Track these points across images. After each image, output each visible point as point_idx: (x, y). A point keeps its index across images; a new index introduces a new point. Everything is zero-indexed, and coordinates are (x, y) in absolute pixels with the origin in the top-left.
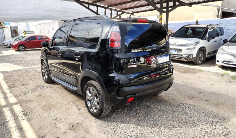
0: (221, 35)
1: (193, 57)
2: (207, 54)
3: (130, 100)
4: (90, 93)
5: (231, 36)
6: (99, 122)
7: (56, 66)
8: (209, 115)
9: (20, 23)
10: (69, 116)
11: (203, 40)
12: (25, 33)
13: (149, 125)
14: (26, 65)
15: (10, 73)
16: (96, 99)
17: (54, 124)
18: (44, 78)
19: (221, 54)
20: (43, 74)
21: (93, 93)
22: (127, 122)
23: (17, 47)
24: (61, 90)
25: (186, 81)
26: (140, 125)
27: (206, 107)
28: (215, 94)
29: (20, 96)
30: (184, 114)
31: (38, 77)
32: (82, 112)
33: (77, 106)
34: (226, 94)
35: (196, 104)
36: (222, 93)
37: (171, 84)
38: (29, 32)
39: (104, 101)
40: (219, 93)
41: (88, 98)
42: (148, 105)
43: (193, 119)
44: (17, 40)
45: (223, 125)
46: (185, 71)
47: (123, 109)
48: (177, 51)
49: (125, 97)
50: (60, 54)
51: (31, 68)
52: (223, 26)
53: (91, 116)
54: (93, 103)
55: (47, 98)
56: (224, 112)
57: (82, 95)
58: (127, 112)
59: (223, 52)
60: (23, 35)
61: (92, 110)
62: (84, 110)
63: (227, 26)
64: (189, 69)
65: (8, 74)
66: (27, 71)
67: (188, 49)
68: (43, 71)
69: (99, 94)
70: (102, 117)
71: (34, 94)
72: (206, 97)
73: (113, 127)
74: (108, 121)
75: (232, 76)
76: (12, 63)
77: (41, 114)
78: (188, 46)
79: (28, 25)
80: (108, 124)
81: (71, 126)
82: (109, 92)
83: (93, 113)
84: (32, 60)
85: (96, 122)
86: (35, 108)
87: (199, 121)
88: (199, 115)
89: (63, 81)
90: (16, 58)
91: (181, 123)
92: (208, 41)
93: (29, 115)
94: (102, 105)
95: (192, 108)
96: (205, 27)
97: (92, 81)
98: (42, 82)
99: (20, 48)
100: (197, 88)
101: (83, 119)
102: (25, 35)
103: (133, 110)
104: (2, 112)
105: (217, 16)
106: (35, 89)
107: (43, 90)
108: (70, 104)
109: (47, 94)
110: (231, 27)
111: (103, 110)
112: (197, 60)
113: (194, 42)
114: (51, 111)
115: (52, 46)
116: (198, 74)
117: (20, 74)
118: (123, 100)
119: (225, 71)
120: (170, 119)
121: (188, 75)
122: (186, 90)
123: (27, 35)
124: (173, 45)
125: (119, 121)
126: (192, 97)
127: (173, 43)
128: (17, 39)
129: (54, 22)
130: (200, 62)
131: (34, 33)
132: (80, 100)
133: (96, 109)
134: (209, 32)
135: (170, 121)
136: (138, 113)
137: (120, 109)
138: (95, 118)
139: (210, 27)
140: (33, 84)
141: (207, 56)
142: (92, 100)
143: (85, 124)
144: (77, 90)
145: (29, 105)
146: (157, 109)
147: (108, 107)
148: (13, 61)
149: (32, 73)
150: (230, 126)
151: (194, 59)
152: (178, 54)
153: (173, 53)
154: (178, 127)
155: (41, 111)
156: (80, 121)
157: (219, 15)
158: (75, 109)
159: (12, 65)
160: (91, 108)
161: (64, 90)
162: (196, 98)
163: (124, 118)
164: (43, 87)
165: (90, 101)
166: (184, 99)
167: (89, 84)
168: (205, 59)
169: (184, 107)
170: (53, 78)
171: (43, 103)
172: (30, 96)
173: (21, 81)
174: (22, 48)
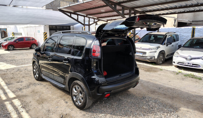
0: (177, 41)
1: (155, 59)
2: (166, 56)
3: (107, 96)
4: (76, 90)
5: (185, 41)
6: (83, 113)
7: (45, 66)
8: (166, 106)
9: (9, 26)
10: (58, 108)
11: (163, 45)
12: (13, 34)
13: (121, 115)
14: (17, 64)
15: (4, 71)
16: (80, 95)
17: (48, 115)
18: (35, 76)
19: (177, 57)
20: (35, 73)
21: (78, 90)
22: (104, 112)
23: (7, 47)
24: (50, 87)
25: (150, 78)
26: (114, 114)
27: (164, 99)
28: (171, 89)
29: (17, 92)
30: (147, 105)
31: (29, 75)
32: (68, 105)
33: (64, 100)
34: (179, 89)
35: (157, 98)
36: (176, 88)
37: (137, 82)
38: (18, 34)
39: (87, 97)
40: (174, 88)
41: (74, 94)
42: (121, 98)
43: (154, 109)
44: (7, 41)
45: (176, 114)
46: (149, 70)
47: (101, 102)
48: (142, 54)
49: (103, 93)
50: (51, 59)
51: (22, 67)
52: (178, 34)
53: (76, 108)
54: (78, 98)
55: (39, 93)
56: (176, 104)
57: (69, 91)
58: (104, 104)
59: (178, 55)
60: (11, 36)
61: (77, 103)
62: (70, 103)
63: (182, 34)
64: (152, 68)
65: (3, 73)
66: (19, 70)
67: (151, 52)
68: (34, 70)
69: (83, 91)
70: (85, 109)
71: (28, 90)
72: (164, 92)
73: (94, 117)
74: (90, 112)
75: (184, 74)
76: (5, 62)
77: (36, 107)
78: (151, 50)
79: (16, 28)
80: (90, 114)
81: (62, 116)
82: (91, 89)
83: (78, 105)
84: (22, 60)
85: (80, 113)
86: (30, 102)
87: (159, 110)
88: (158, 106)
89: (53, 80)
90: (7, 57)
91: (145, 112)
92: (167, 46)
93: (27, 108)
94: (85, 99)
95: (153, 100)
96: (165, 34)
97: (77, 81)
98: (33, 79)
99: (10, 48)
100: (157, 84)
101: (70, 110)
102: (13, 36)
103: (109, 103)
104: (4, 106)
105: (174, 25)
106: (28, 86)
107: (35, 86)
108: (58, 98)
109: (39, 90)
110: (185, 34)
111: (86, 103)
112: (158, 61)
113: (155, 46)
114: (44, 105)
115: (43, 51)
116: (159, 73)
117: (14, 73)
118: (102, 96)
119: (179, 70)
120: (137, 110)
121: (151, 73)
122: (149, 86)
123: (16, 36)
124: (140, 49)
125: (99, 111)
126: (153, 92)
127: (140, 47)
128: (6, 39)
129: (39, 26)
130: (160, 62)
131: (21, 34)
132: (66, 95)
133: (80, 102)
134: (168, 38)
135: (137, 111)
136: (112, 105)
137: (99, 102)
138: (79, 110)
139: (168, 35)
140: (26, 82)
141: (166, 58)
142: (77, 96)
143: (72, 115)
144: (65, 87)
145: (25, 99)
146: (127, 102)
147: (90, 101)
148: (5, 60)
149: (24, 72)
150: (181, 115)
151: (155, 60)
152: (143, 56)
153: (139, 55)
154: (142, 115)
155: (36, 104)
156: (68, 112)
157: (175, 25)
158: (63, 102)
159: (5, 64)
160: (77, 102)
161: (52, 87)
162: (156, 93)
163: (102, 109)
164: (35, 84)
165: (75, 96)
166: (147, 93)
167: (75, 83)
168: (164, 59)
169: (147, 100)
170: (44, 77)
171: (36, 98)
172: (25, 92)
173: (15, 79)
174: (11, 48)
